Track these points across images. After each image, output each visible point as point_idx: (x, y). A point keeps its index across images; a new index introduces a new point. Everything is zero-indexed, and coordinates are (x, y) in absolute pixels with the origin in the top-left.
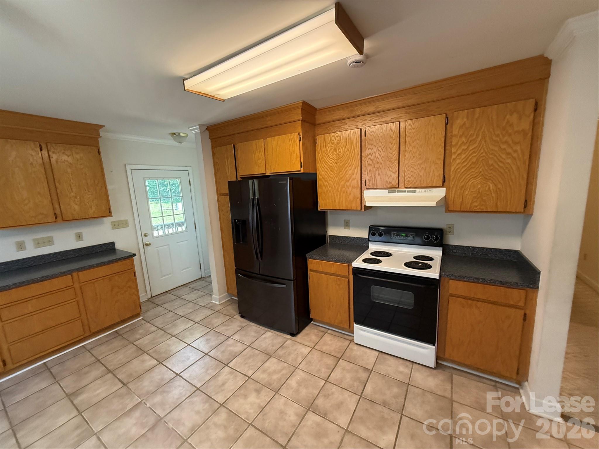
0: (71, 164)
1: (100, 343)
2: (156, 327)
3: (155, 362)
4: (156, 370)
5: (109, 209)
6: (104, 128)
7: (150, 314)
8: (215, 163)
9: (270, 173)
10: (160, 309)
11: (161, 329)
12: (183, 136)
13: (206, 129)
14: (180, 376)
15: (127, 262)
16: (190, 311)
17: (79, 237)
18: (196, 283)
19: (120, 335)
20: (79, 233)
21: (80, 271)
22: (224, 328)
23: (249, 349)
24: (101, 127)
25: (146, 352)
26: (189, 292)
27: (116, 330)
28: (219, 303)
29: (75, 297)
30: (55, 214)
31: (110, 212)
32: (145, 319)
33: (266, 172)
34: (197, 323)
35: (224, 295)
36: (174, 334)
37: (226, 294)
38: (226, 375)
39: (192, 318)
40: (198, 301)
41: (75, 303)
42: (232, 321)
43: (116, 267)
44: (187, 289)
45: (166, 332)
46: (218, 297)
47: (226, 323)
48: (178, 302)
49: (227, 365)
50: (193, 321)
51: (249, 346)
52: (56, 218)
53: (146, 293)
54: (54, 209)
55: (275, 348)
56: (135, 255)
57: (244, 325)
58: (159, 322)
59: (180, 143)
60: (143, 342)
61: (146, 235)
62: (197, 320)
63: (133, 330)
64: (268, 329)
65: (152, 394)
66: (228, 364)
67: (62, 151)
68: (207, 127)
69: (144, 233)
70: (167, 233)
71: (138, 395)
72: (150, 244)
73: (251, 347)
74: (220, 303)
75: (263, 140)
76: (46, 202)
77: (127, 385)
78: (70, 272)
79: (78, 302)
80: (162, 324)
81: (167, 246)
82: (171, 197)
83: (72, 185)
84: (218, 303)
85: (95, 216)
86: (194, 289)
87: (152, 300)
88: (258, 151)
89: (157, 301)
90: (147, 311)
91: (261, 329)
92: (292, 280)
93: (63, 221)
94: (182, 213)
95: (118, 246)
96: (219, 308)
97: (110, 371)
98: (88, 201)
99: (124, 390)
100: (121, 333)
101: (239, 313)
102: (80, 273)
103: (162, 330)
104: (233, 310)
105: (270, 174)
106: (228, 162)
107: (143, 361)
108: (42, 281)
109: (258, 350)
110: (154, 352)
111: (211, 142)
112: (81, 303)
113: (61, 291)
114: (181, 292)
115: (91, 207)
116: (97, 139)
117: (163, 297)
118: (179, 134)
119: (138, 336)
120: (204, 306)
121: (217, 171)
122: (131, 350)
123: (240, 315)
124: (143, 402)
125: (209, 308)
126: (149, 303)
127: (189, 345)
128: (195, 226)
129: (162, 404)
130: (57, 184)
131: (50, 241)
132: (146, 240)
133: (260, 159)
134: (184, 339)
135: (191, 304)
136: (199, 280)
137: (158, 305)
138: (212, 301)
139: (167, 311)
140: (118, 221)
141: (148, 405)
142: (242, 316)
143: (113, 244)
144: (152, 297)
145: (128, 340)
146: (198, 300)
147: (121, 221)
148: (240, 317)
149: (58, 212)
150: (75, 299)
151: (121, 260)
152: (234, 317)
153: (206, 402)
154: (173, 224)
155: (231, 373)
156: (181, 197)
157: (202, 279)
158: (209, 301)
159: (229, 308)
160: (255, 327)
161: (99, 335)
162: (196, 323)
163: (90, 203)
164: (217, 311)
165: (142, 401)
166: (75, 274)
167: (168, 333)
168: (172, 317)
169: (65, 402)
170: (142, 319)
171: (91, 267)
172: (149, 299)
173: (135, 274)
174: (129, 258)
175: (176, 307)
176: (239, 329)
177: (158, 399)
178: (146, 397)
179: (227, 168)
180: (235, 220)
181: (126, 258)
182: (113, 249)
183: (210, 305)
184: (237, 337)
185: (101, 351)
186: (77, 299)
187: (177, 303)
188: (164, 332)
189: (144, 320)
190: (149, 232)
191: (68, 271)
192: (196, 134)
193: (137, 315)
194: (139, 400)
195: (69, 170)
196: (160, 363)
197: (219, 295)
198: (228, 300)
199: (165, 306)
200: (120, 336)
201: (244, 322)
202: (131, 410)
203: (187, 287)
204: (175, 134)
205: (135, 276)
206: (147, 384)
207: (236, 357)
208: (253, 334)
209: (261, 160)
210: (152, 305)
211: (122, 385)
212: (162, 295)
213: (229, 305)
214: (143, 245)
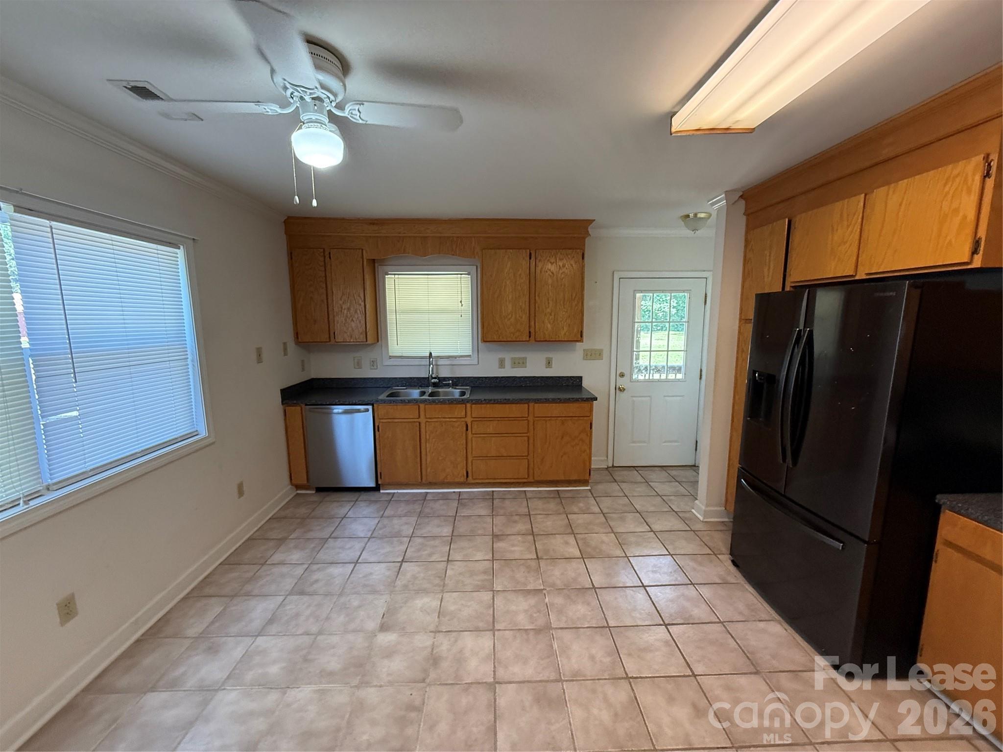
0: (553, 273)
1: (540, 497)
2: (599, 508)
3: (578, 554)
4: (575, 564)
5: (581, 331)
6: (594, 222)
7: (600, 487)
8: (746, 261)
9: (867, 274)
10: (615, 486)
11: (603, 514)
12: (702, 218)
13: (741, 197)
14: (596, 592)
15: (586, 405)
16: (652, 509)
17: (549, 363)
18: (680, 471)
19: (560, 497)
20: (549, 358)
21: (536, 403)
22: (692, 564)
23: (718, 627)
24: (591, 221)
25: (574, 534)
26: (666, 480)
27: (559, 490)
28: (704, 518)
29: (526, 432)
30: (530, 332)
31: (582, 336)
32: (593, 491)
33: (856, 274)
34: (654, 532)
35: (716, 508)
36: (615, 530)
37: (719, 509)
38: (656, 640)
39: (649, 520)
40: (670, 500)
41: (526, 438)
42: (711, 561)
43: (573, 408)
44: (664, 474)
45: (608, 522)
46: (703, 508)
47: (699, 558)
48: (641, 489)
49: (666, 625)
50: (649, 526)
51: (720, 622)
52: (530, 337)
53: (607, 457)
54: (530, 327)
55: (776, 664)
56: (596, 399)
57: (732, 580)
58: (606, 503)
59: (695, 230)
60: (579, 519)
61: (622, 375)
62: (656, 527)
63: (574, 498)
64: (781, 619)
65: (557, 589)
66: (669, 624)
67: (548, 258)
68: (741, 194)
69: (620, 372)
70: (651, 378)
71: (543, 581)
72: (624, 389)
73: (725, 628)
74: (706, 520)
75: (863, 195)
76: (525, 318)
77: (540, 560)
78: (528, 401)
79: (528, 438)
80: (608, 508)
81: (649, 398)
82: (669, 322)
83: (550, 299)
84: (701, 518)
85: (566, 340)
86: (675, 479)
87: (611, 470)
88: (845, 223)
89: (618, 475)
90: (598, 483)
91: (764, 609)
92: (865, 542)
93: (536, 341)
94: (683, 350)
95: (585, 384)
96: (698, 527)
97: (533, 534)
98: (561, 319)
99: (533, 564)
100: (562, 496)
101: (731, 554)
102: (536, 405)
103: (605, 516)
104: (722, 541)
105: (868, 277)
106: (770, 256)
107: (567, 543)
108: (505, 403)
109: (737, 643)
110: (582, 539)
111: (748, 220)
112: (531, 441)
113: (517, 420)
114: (653, 476)
115: (563, 328)
116: (584, 238)
117: (625, 473)
118: (696, 215)
119: (576, 509)
120: (676, 512)
121: (747, 275)
122: (560, 522)
123: (732, 559)
124: (544, 592)
125: (683, 520)
126: (607, 472)
127: (628, 557)
128: (701, 375)
129: (560, 612)
130: (537, 298)
131: (522, 363)
132: (622, 383)
133: (845, 243)
134: (624, 544)
135: (659, 499)
136: (689, 468)
137: (615, 481)
138: (693, 510)
139: (622, 494)
140: (592, 350)
141: (547, 600)
142: (734, 563)
143: (580, 378)
144: (613, 466)
145: (564, 508)
146: (672, 498)
147: (594, 349)
148: (730, 562)
149: (532, 330)
150: (525, 433)
151: (578, 401)
152: (718, 556)
153: (609, 654)
154: (663, 367)
155: (666, 643)
156: (685, 322)
157: (694, 468)
158: (688, 508)
159: (718, 536)
160: (752, 597)
161: (541, 487)
162: (652, 531)
163: (562, 322)
164: (694, 531)
165: (544, 589)
166: (531, 405)
167: (609, 525)
168: (625, 505)
169: (488, 539)
170: (590, 490)
171: (547, 401)
172: (608, 467)
173: (591, 424)
174: (588, 401)
175: (635, 494)
176: (718, 581)
177: (559, 600)
178: (549, 589)
179: (766, 270)
180: (754, 372)
181: (585, 401)
182: (580, 385)
183: (687, 515)
184: (705, 591)
185: (537, 505)
186: (528, 434)
187: (638, 489)
188: (605, 520)
189: (590, 491)
190: (627, 373)
191: (526, 400)
192: (719, 210)
193: (585, 482)
194: (542, 586)
195: (550, 281)
196: (583, 558)
197: (707, 506)
198: (723, 522)
199: (624, 486)
200: (559, 499)
201: (734, 575)
202: (529, 592)
203: (665, 471)
204: (688, 216)
205: (591, 428)
206: (557, 573)
207: (689, 624)
208: (741, 606)
209: (847, 245)
210: (609, 478)
211: (535, 557)
212: (628, 468)
213: (721, 531)
214: (616, 389)
